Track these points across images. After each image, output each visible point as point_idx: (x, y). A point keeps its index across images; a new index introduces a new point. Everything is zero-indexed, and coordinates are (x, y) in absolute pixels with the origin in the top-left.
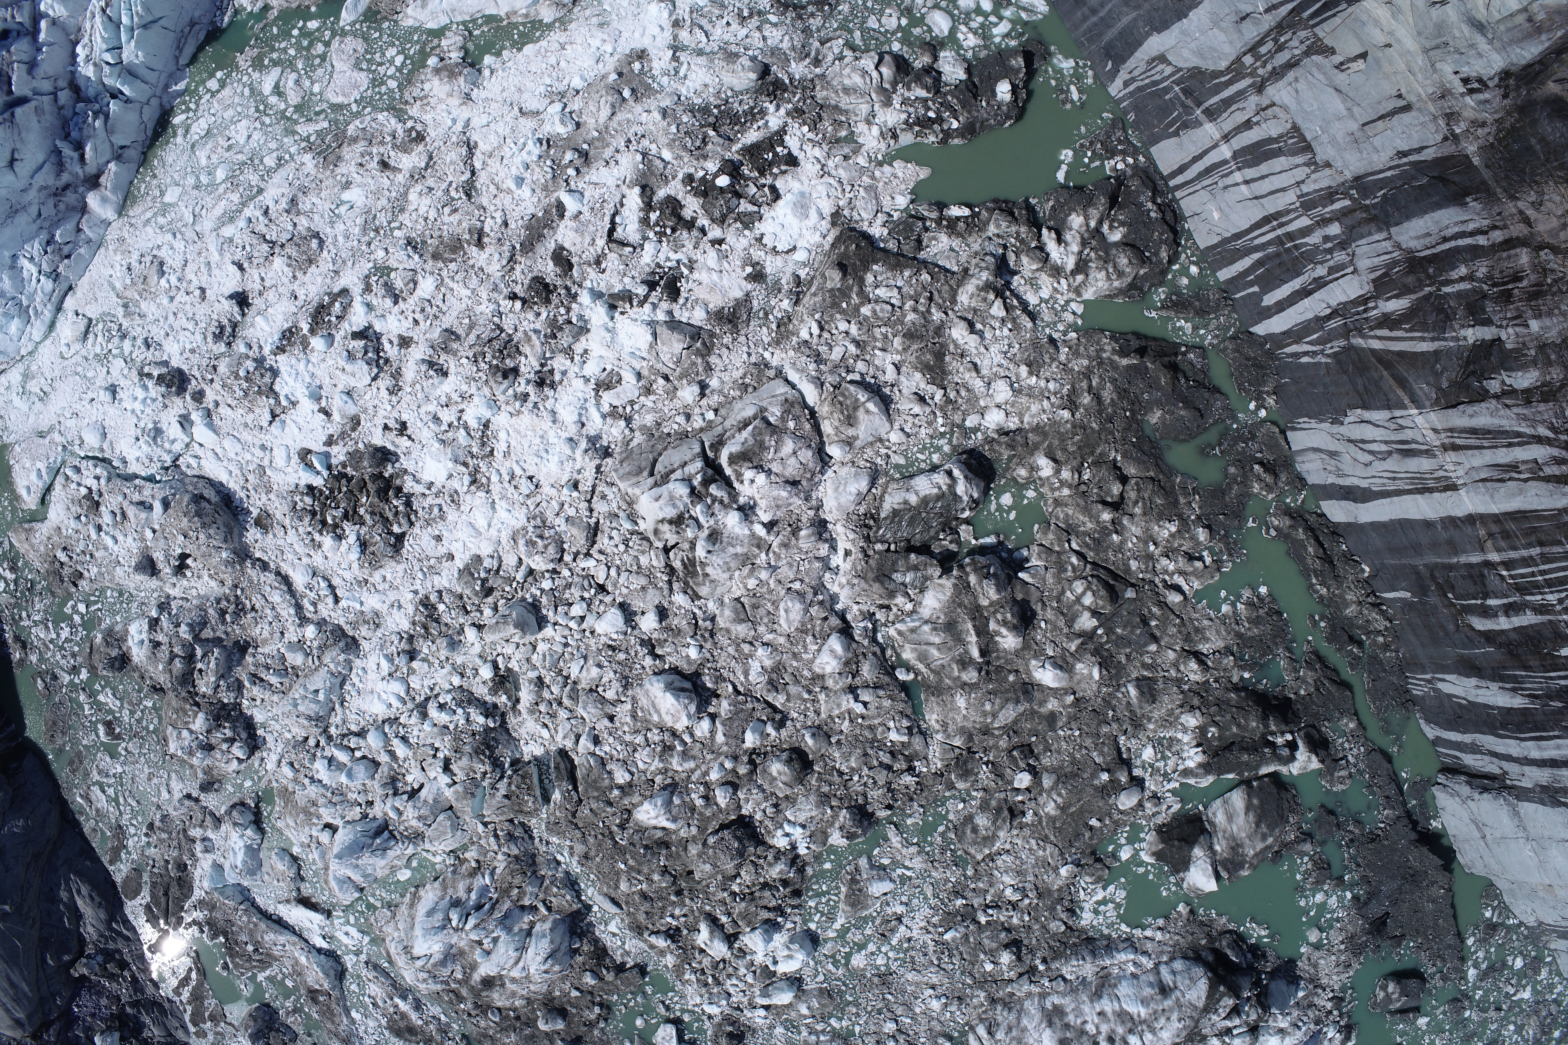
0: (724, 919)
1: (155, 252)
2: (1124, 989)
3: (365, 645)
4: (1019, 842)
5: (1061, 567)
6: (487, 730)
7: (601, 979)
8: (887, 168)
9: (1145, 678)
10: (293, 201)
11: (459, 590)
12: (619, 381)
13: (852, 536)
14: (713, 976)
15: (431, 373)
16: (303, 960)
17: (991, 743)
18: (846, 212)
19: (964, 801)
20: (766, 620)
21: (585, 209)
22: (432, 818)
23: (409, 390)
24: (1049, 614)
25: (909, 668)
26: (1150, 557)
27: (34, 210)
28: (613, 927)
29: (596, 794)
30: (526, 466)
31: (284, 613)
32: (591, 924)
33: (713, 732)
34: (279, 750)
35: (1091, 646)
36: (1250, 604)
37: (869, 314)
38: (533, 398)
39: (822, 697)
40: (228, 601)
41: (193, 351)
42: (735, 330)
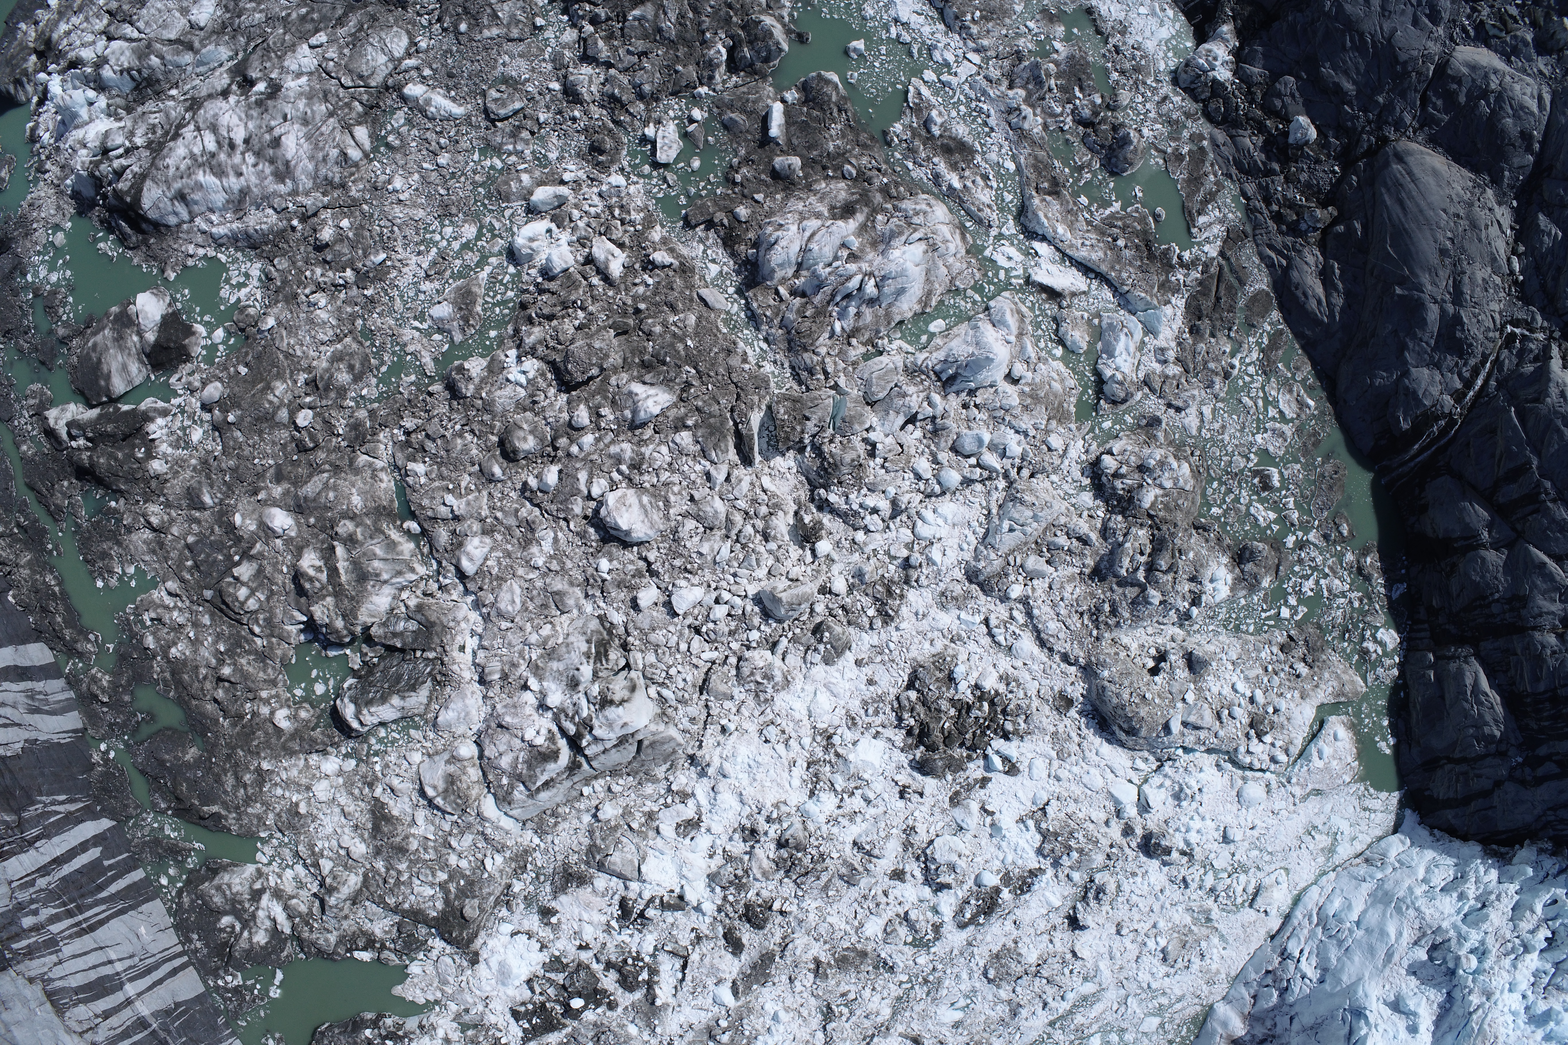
0: (595, 280)
1: (1172, 971)
2: (219, 199)
3: (959, 574)
4: (312, 353)
5: (269, 621)
6: (826, 487)
7: (732, 213)
8: (431, 998)
9: (198, 509)
10: (1014, 1014)
11: (851, 630)
12: (678, 826)
13: (455, 668)
14: (613, 217)
15: (868, 847)
16: (1061, 229)
17: (333, 456)
18: (465, 964)
19: (362, 397)
20: (535, 592)
21: (712, 987)
22: (893, 393)
23: (894, 831)
24: (279, 579)
25: (408, 532)
26: (196, 625)
27: (1296, 1026)
28: (714, 269)
29: (712, 420)
30: (772, 752)
31: (1046, 609)
32: (738, 273)
33: (590, 482)
34: (1066, 462)
35: (244, 545)
36: (111, 572)
37: (439, 873)
38: (761, 819)
39: (485, 512)
40: (1106, 624)
41: (1134, 874)
42: (566, 866)
